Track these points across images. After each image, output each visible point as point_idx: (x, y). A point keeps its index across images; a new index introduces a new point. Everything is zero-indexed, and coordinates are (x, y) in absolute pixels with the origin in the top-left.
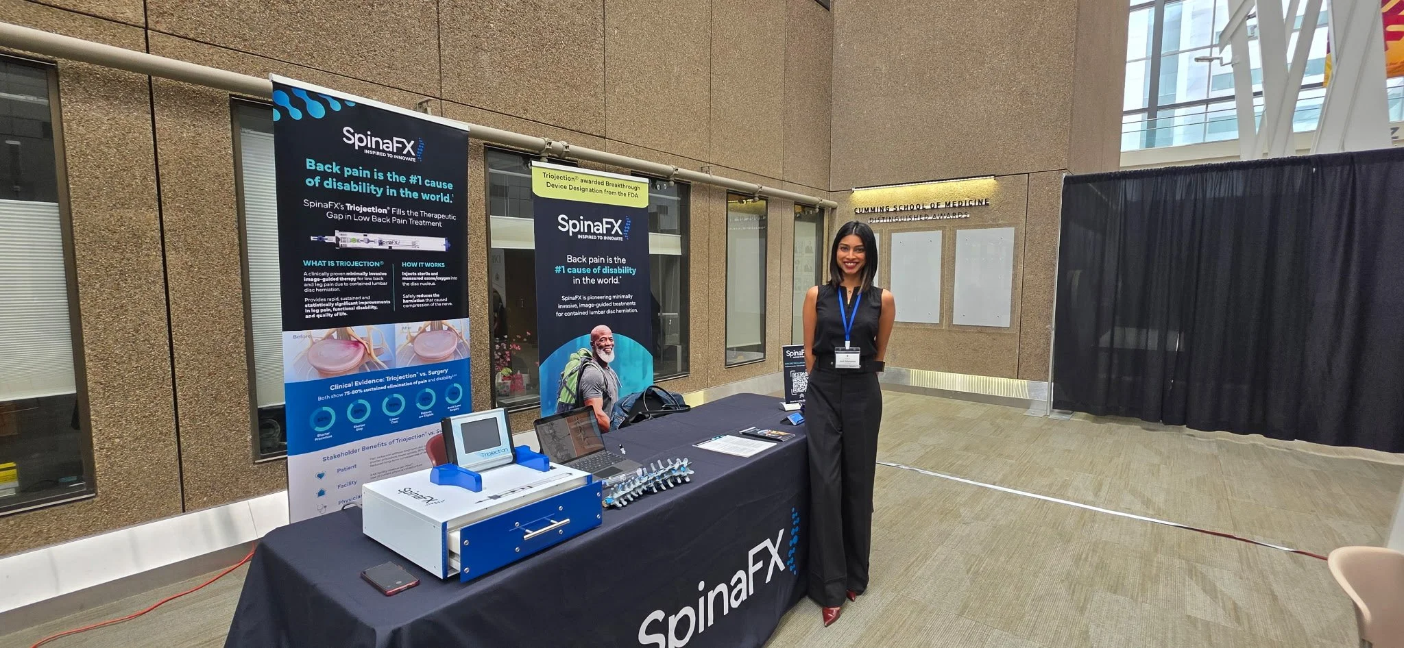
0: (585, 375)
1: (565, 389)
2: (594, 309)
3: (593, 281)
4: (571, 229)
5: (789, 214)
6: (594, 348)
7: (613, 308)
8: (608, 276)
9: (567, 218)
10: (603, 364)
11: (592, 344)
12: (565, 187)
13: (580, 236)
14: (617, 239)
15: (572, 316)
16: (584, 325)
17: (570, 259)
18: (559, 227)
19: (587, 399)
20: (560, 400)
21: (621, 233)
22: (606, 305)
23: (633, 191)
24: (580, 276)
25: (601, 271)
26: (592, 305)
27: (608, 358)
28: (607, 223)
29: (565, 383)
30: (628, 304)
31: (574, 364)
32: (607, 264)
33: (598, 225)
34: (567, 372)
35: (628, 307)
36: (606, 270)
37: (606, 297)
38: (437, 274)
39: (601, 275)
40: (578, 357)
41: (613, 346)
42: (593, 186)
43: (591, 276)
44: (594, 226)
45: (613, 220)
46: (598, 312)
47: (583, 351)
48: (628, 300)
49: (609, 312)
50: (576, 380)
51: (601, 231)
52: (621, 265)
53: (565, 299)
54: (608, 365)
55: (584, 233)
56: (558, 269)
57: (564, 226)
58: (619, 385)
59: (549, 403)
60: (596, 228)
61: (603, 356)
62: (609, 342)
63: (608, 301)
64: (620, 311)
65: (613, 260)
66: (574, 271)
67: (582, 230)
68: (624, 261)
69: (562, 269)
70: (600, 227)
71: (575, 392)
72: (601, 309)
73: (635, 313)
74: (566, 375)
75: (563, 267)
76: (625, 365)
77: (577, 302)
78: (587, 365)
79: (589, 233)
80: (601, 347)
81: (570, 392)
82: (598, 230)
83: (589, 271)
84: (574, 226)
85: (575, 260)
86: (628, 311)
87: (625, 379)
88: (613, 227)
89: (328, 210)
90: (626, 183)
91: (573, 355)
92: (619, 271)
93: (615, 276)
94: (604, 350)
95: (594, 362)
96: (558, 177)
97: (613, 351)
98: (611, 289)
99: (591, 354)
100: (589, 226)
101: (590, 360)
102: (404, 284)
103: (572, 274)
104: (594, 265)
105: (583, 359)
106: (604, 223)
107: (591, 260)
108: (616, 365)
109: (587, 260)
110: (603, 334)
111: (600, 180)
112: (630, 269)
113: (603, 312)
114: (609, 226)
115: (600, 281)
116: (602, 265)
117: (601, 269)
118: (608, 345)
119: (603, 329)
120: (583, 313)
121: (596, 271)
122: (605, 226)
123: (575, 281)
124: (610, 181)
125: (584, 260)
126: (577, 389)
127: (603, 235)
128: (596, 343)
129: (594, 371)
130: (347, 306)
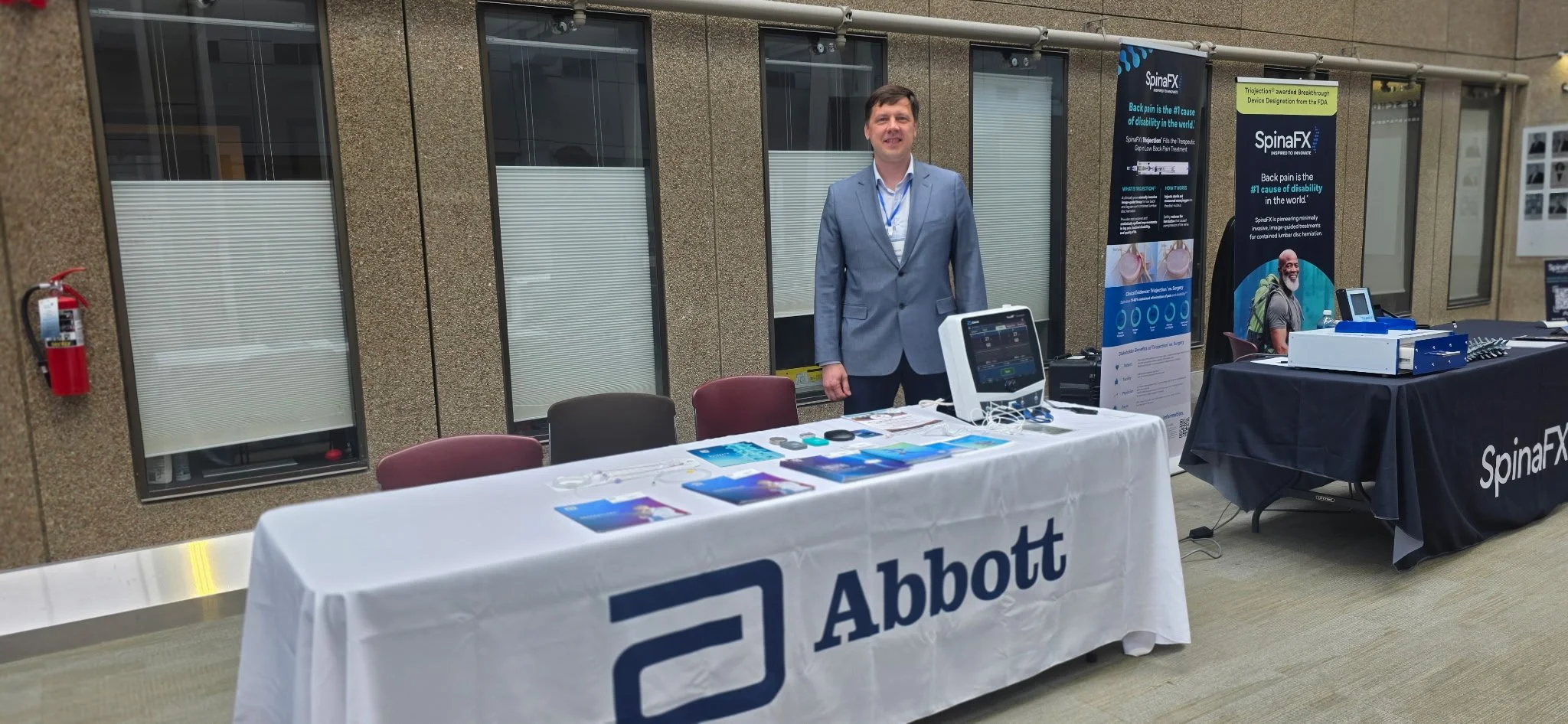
0: (1272, 304)
1: (1254, 317)
2: (1282, 231)
3: (1282, 201)
4: (1266, 146)
5: (1453, 101)
6: (1281, 275)
7: (1299, 231)
8: (1296, 195)
9: (1263, 134)
10: (1288, 292)
11: (1279, 269)
12: (1263, 101)
13: (1273, 153)
14: (1306, 153)
15: (1263, 239)
16: (1273, 249)
17: (1266, 178)
18: (1257, 145)
19: (1273, 329)
20: (1250, 328)
21: (1309, 147)
22: (1293, 227)
23: (1322, 98)
24: (1271, 196)
25: (1290, 189)
26: (1281, 228)
27: (1293, 286)
28: (1298, 136)
29: (1254, 310)
30: (1313, 226)
31: (1262, 291)
32: (1296, 182)
33: (1289, 140)
34: (1257, 299)
35: (1312, 230)
36: (1295, 189)
37: (1293, 218)
38: (1182, 196)
39: (1290, 195)
40: (1266, 283)
41: (1298, 272)
42: (1302, 97)
43: (1281, 195)
44: (1286, 141)
45: (1303, 133)
46: (1286, 235)
47: (1271, 277)
48: (1313, 222)
49: (1296, 235)
50: (1263, 308)
51: (1291, 146)
52: (1308, 183)
53: (1258, 221)
54: (1293, 294)
55: (1277, 149)
56: (1253, 190)
57: (1260, 143)
58: (1301, 316)
59: (1241, 330)
60: (1288, 142)
61: (1289, 284)
62: (1294, 269)
63: (1295, 223)
64: (1305, 234)
65: (1302, 177)
66: (1267, 190)
67: (1275, 147)
68: (1311, 177)
69: (1256, 189)
70: (1292, 142)
71: (1262, 321)
72: (1289, 231)
73: (1320, 236)
74: (1256, 302)
75: (1258, 187)
76: (1308, 295)
77: (1267, 224)
78: (1274, 293)
79: (1281, 149)
80: (1287, 274)
81: (1259, 321)
82: (1289, 144)
83: (1279, 190)
84: (1269, 142)
85: (1268, 179)
86: (1314, 234)
87: (1307, 310)
88: (1303, 139)
89: (1136, 143)
90: (1318, 90)
91: (1263, 281)
92: (1306, 189)
93: (1302, 194)
94: (1290, 277)
95: (1280, 290)
96: (1257, 91)
97: (1297, 279)
98: (1298, 210)
99: (1278, 280)
100: (1282, 140)
101: (1277, 287)
102: (1166, 206)
103: (1265, 194)
104: (1284, 184)
105: (1271, 286)
106: (1295, 136)
107: (1282, 178)
108: (1300, 294)
109: (1279, 178)
110: (1289, 259)
111: (1293, 89)
112: (1317, 187)
113: (1290, 235)
114: (1300, 140)
115: (1289, 201)
116: (1292, 183)
117: (1290, 187)
118: (1294, 272)
119: (1289, 254)
120: (1273, 236)
121: (1286, 189)
122: (1296, 139)
123: (1268, 201)
124: (1303, 89)
125: (1276, 178)
126: (1264, 319)
127: (1293, 149)
128: (1284, 270)
129: (1280, 299)
130: (1138, 225)
